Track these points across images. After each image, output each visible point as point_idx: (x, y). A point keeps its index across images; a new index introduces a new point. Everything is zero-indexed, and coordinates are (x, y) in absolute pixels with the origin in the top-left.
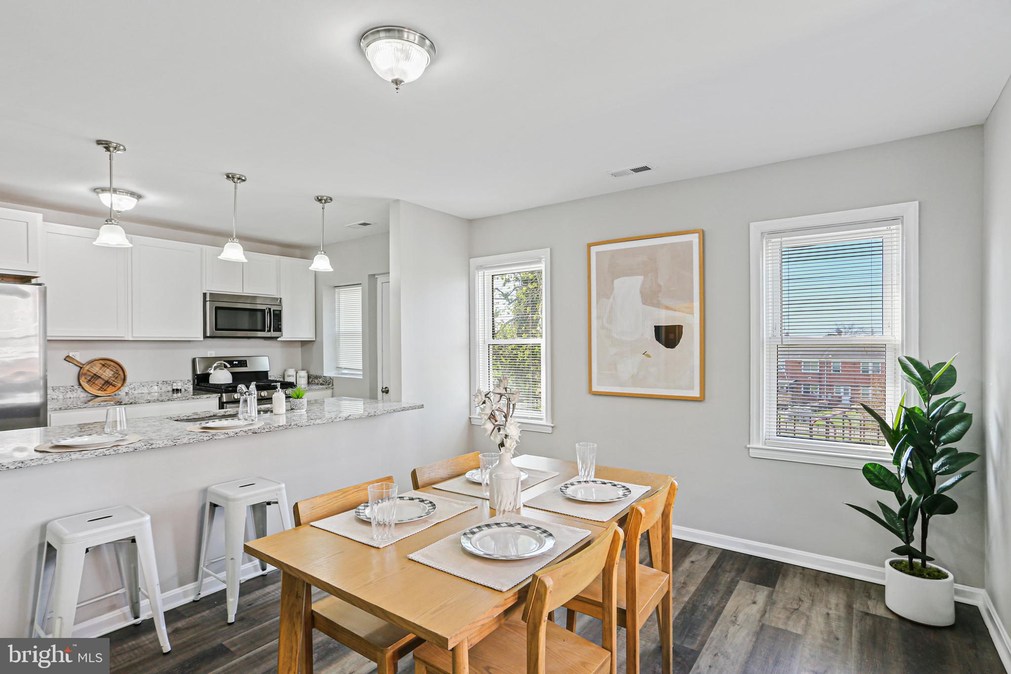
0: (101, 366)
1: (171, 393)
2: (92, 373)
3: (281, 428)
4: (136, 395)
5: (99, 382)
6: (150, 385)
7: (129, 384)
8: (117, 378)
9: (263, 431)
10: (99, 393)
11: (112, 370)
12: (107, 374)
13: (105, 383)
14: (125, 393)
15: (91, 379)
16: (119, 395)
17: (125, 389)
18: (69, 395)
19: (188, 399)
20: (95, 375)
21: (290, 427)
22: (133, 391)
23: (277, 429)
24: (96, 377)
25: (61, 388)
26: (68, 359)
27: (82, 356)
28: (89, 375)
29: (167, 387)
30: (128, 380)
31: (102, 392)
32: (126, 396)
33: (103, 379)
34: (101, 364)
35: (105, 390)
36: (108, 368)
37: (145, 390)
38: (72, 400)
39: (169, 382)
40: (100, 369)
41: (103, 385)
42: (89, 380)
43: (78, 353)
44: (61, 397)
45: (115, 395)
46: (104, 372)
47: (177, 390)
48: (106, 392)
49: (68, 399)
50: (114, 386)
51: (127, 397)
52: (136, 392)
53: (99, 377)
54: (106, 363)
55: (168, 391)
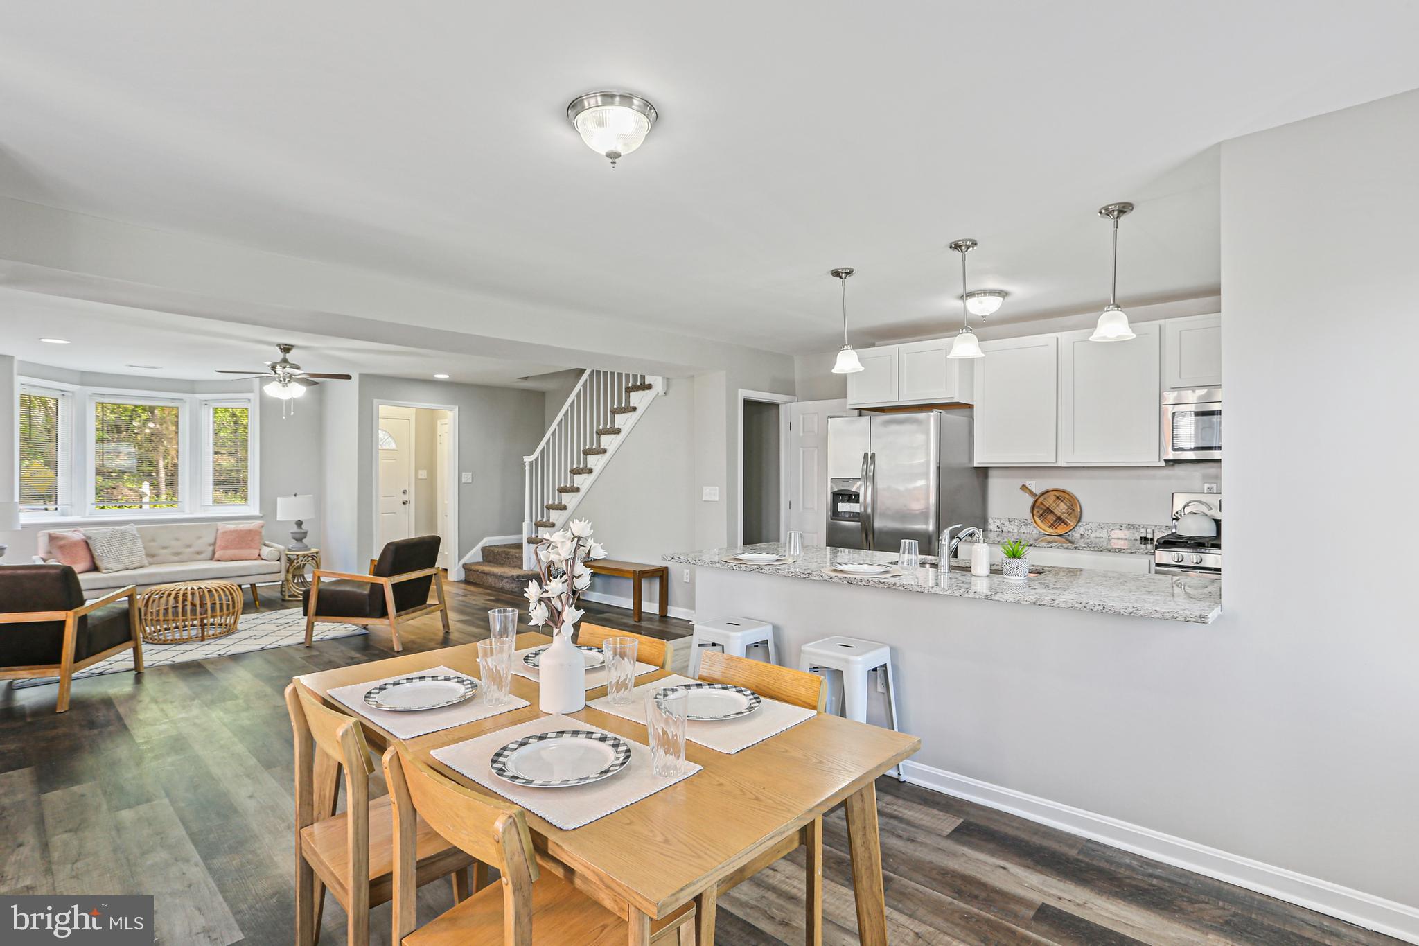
0: (1055, 498)
1: (1139, 542)
2: (1045, 506)
3: (881, 585)
4: (1092, 539)
5: (1051, 518)
6: (1111, 528)
7: (1084, 524)
8: (1070, 514)
9: (860, 583)
10: (1050, 531)
11: (1066, 504)
12: (1061, 509)
13: (1057, 519)
14: (1079, 535)
15: (1043, 513)
16: (1073, 536)
17: (1080, 530)
18: (1023, 529)
19: (1101, 551)
20: (1048, 508)
21: (894, 588)
22: (1089, 533)
23: (876, 585)
24: (1049, 511)
25: (1016, 521)
26: (1024, 488)
27: (1037, 486)
28: (1042, 509)
29: (1134, 534)
30: (1084, 519)
31: (1052, 531)
32: (1081, 538)
33: (1055, 515)
34: (1055, 495)
35: (1056, 528)
36: (1062, 501)
37: (1104, 534)
38: (1025, 535)
39: (1137, 526)
40: (1054, 501)
41: (1055, 521)
42: (1041, 515)
43: (1033, 482)
44: (1016, 531)
45: (1069, 535)
46: (1057, 506)
47: (1146, 539)
48: (1056, 531)
49: (1022, 534)
50: (1066, 524)
51: (1083, 540)
52: (1093, 535)
53: (1052, 512)
54: (1061, 494)
55: (1136, 540)
